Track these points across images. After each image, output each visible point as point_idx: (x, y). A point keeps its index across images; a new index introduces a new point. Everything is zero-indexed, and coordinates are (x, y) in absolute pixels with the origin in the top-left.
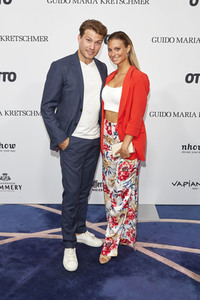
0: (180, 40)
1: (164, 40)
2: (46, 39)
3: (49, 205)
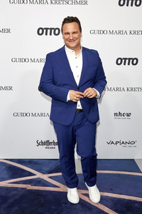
0: (111, 33)
3: (11, 160)
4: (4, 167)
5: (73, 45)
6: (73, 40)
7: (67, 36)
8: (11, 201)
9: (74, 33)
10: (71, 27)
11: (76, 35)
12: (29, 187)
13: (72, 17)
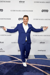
0: (40, 19)
1: (36, 19)
2: (10, 19)
3: (11, 55)
4: (9, 57)
5: (26, 23)
6: (26, 22)
7: (24, 20)
8: (12, 67)
9: (26, 20)
10: (26, 18)
11: (27, 21)
12: (17, 63)
13: (26, 16)
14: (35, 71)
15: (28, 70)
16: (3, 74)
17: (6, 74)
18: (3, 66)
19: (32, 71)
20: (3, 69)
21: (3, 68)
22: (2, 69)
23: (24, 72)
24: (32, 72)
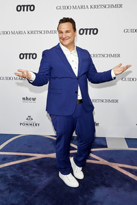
1: (132, 31)
2: (55, 32)
14: (128, 185)
15: (107, 182)
16: (35, 188)
17: (44, 189)
18: (36, 165)
19: (120, 187)
20: (35, 175)
21: (35, 172)
22: (31, 175)
23: (97, 186)
24: (120, 189)
